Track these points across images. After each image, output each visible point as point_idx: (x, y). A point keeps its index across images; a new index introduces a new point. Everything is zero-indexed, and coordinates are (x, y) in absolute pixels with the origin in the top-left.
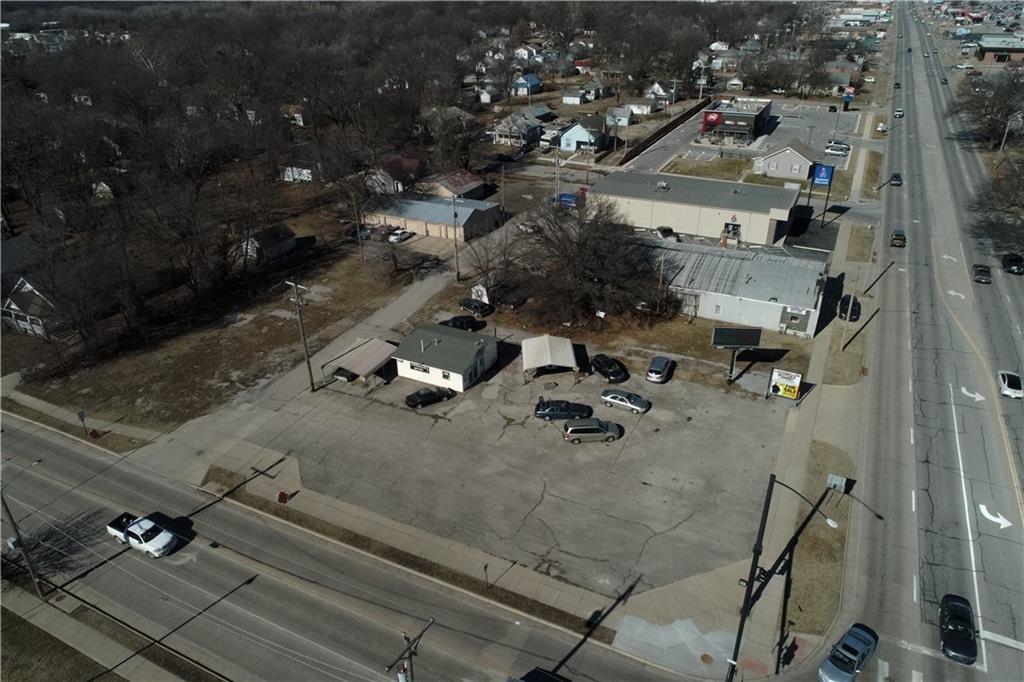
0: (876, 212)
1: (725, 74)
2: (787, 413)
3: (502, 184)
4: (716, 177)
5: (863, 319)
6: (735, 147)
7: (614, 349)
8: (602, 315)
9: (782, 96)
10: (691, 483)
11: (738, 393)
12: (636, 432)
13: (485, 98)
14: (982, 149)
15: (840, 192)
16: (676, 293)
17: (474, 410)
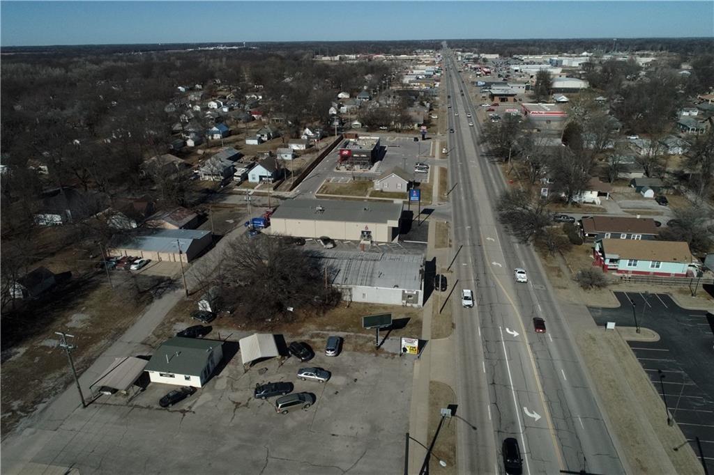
0: (449, 210)
1: (349, 116)
2: (413, 364)
3: (210, 213)
4: (352, 195)
5: (449, 288)
6: (361, 171)
7: (302, 334)
8: (291, 309)
9: (386, 131)
10: (362, 428)
11: (383, 355)
12: (324, 397)
13: (190, 143)
14: (500, 162)
15: (427, 199)
16: (337, 288)
17: (212, 401)
